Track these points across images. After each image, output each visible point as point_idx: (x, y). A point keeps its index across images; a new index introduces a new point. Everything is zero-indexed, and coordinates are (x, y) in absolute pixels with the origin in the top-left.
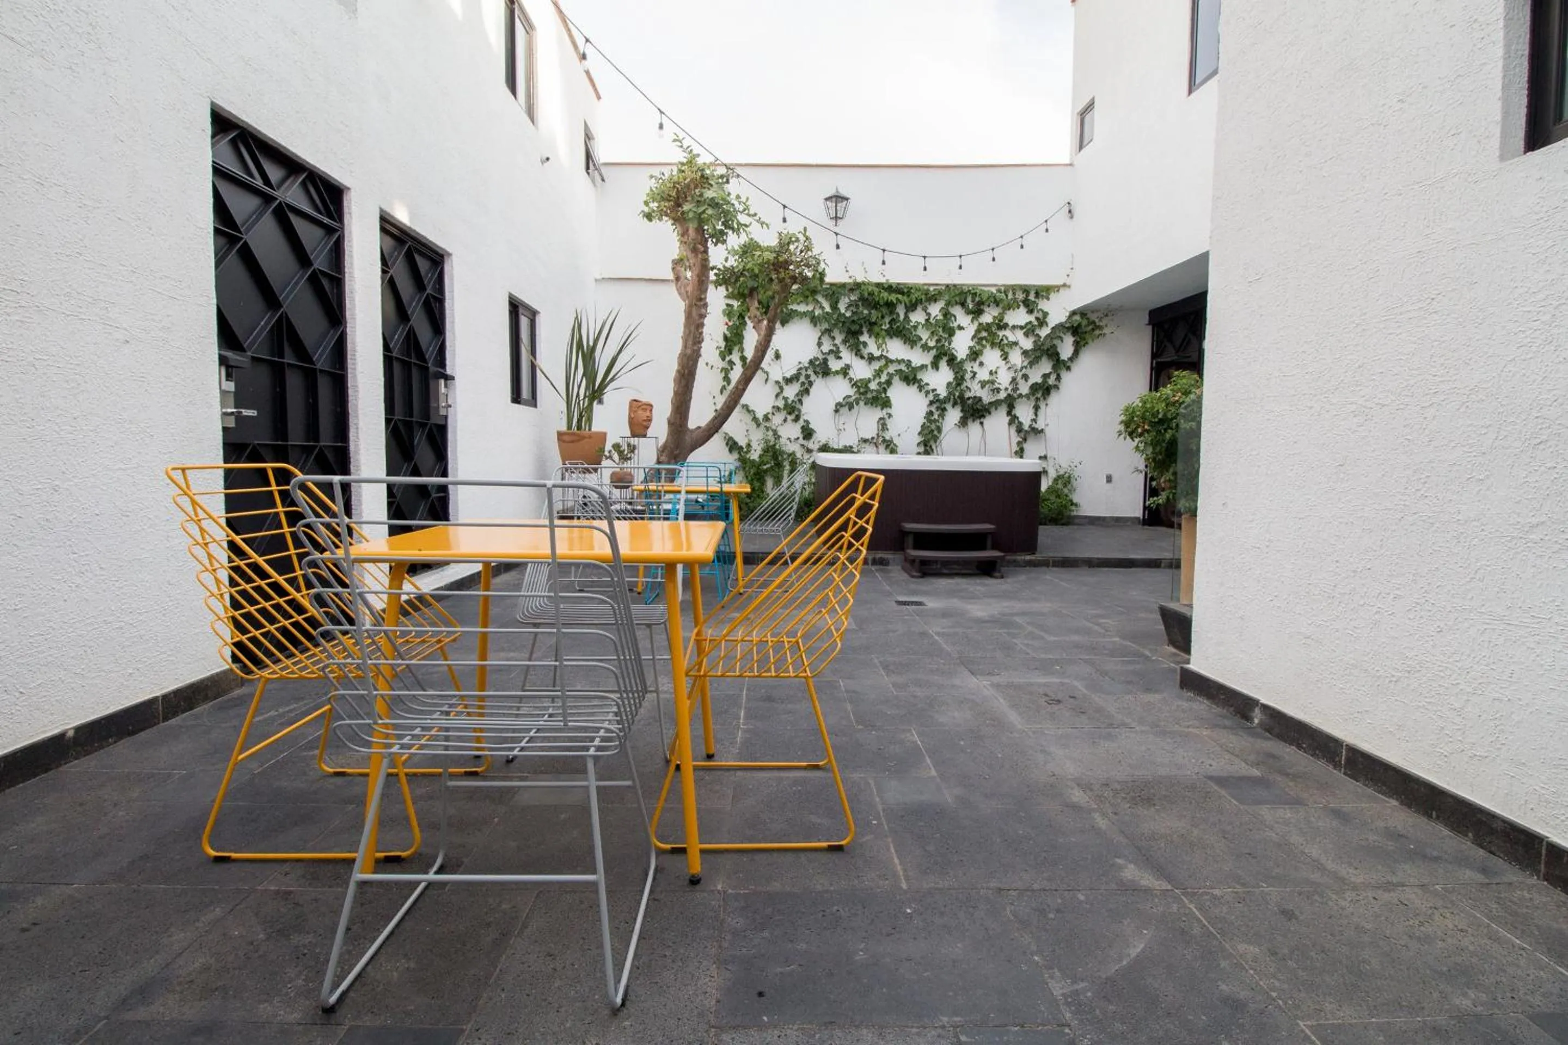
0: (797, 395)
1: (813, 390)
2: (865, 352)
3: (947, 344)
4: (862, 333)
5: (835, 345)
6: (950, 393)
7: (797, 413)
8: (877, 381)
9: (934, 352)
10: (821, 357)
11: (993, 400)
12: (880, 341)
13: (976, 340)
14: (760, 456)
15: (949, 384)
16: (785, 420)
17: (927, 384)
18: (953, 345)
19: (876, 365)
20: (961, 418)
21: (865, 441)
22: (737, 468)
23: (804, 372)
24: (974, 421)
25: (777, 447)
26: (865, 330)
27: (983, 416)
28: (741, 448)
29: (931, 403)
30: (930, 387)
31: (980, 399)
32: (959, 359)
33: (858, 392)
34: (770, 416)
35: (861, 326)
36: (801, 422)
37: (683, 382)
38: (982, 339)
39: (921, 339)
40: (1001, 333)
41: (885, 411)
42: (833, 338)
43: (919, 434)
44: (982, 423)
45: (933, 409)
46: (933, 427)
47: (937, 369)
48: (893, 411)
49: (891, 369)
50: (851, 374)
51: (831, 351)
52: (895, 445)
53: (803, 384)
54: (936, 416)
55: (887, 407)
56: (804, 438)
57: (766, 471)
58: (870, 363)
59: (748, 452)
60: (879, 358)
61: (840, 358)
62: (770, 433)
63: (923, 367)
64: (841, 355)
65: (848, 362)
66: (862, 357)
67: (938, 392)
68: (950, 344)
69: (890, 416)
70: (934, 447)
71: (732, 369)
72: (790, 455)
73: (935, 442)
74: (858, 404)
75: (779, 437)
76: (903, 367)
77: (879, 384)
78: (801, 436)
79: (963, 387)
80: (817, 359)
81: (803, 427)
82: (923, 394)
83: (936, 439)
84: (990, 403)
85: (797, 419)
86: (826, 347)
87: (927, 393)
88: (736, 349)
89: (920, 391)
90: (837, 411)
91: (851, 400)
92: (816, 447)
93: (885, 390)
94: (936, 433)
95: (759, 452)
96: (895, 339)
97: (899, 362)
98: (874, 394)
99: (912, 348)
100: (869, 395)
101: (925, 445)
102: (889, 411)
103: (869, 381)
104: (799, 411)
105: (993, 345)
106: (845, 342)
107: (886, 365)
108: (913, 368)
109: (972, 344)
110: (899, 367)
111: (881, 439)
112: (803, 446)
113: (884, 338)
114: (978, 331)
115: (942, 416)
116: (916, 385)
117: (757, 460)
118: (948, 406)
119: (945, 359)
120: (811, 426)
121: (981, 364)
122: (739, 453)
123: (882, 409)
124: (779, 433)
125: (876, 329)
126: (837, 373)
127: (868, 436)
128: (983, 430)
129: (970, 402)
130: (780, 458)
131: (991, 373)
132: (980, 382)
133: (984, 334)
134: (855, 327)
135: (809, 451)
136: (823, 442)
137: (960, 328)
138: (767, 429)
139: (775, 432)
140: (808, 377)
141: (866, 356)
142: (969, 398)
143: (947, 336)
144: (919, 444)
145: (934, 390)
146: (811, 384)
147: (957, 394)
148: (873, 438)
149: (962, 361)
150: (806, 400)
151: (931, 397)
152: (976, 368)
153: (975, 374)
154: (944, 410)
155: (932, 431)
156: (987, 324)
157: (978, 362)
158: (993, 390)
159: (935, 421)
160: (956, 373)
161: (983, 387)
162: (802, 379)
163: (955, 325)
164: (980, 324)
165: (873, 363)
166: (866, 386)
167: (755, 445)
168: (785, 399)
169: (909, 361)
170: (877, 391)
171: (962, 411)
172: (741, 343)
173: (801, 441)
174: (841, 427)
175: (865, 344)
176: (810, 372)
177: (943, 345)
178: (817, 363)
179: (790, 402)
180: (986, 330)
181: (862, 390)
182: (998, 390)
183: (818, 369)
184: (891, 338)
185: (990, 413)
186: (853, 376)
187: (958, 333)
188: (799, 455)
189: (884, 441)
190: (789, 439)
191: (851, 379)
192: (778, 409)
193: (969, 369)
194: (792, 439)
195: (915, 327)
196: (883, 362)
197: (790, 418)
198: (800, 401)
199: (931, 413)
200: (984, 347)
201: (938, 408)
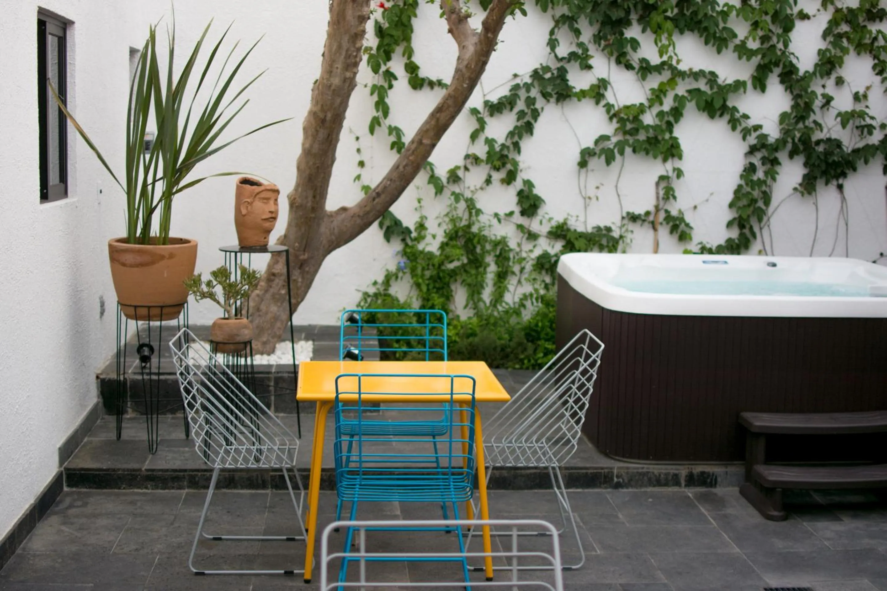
0: (511, 134)
1: (539, 126)
2: (635, 58)
3: (780, 46)
4: (628, 23)
5: (581, 45)
6: (786, 132)
7: (509, 166)
8: (656, 110)
9: (756, 60)
10: (554, 65)
11: (861, 145)
12: (664, 37)
13: (830, 39)
14: (443, 246)
15: (784, 117)
16: (488, 181)
17: (746, 117)
18: (792, 48)
19: (654, 82)
20: (805, 177)
21: (634, 218)
22: (399, 269)
23: (523, 94)
24: (827, 184)
25: (475, 229)
26: (634, 17)
27: (844, 175)
28: (408, 231)
29: (752, 150)
30: (752, 122)
31: (838, 144)
32: (801, 73)
33: (622, 130)
34: (460, 173)
35: (628, 12)
36: (518, 184)
37: (322, 134)
38: (840, 36)
39: (735, 36)
40: (874, 28)
41: (669, 165)
42: (577, 33)
43: (731, 206)
44: (840, 187)
45: (756, 160)
46: (756, 193)
47: (763, 89)
48: (684, 165)
49: (681, 89)
50: (609, 96)
51: (573, 56)
52: (687, 225)
53: (521, 115)
54: (760, 174)
55: (673, 156)
56: (523, 213)
57: (453, 273)
58: (644, 78)
59: (420, 238)
60: (659, 69)
61: (590, 67)
62: (462, 205)
63: (739, 86)
64: (591, 62)
65: (604, 76)
66: (629, 67)
67: (765, 131)
68: (786, 45)
69: (679, 173)
70: (756, 229)
71: (391, 87)
72: (496, 244)
73: (760, 220)
74: (622, 153)
75: (479, 212)
76: (702, 85)
77: (661, 114)
78: (517, 210)
79: (809, 123)
80: (547, 69)
81: (520, 194)
82: (738, 135)
83: (760, 214)
84: (856, 151)
85: (510, 178)
86: (563, 51)
87: (746, 133)
88: (399, 50)
89: (734, 129)
90: (583, 164)
91: (610, 144)
92: (544, 229)
93: (670, 126)
94: (761, 204)
95: (441, 238)
96: (687, 33)
97: (696, 75)
98: (651, 134)
99: (719, 52)
100: (642, 136)
101: (742, 226)
102: (678, 164)
103: (641, 109)
104: (515, 164)
105: (860, 48)
106: (597, 38)
107: (672, 82)
108: (719, 86)
109: (823, 45)
110: (694, 85)
111: (662, 216)
112: (520, 227)
113: (670, 35)
114: (833, 23)
115: (772, 174)
116: (727, 117)
117: (438, 253)
118: (782, 156)
119: (777, 71)
120: (536, 191)
121: (840, 82)
122: (403, 240)
123: (665, 160)
124: (478, 206)
125: (656, 18)
126: (583, 94)
127: (639, 210)
128: (843, 199)
129: (821, 149)
130: (478, 250)
131: (857, 97)
132: (839, 114)
133: (844, 28)
134: (616, 14)
135: (532, 236)
136: (559, 218)
137: (804, 16)
138: (457, 197)
139: (471, 205)
140: (530, 101)
141: (636, 65)
142: (818, 142)
143: (780, 31)
144: (729, 225)
145: (757, 127)
146: (536, 114)
147: (798, 135)
148: (648, 213)
149: (808, 77)
150: (527, 144)
151: (752, 140)
152: (830, 90)
153: (828, 100)
154: (775, 162)
155: (754, 201)
156: (850, 10)
157: (833, 76)
158: (861, 128)
159: (761, 183)
160: (796, 97)
161: (844, 125)
162: (520, 105)
163: (796, 10)
164: (838, 11)
165: (649, 77)
166: (636, 119)
167: (432, 226)
168: (490, 142)
169: (712, 73)
170: (655, 128)
171: (806, 165)
172: (407, 38)
173: (518, 219)
174: (591, 192)
175: (635, 44)
176: (534, 93)
177: (774, 46)
178: (548, 76)
179: (497, 148)
180: (848, 22)
181: (629, 126)
182: (870, 129)
183: (549, 89)
184: (682, 32)
185: (855, 169)
186: (612, 101)
187: (800, 27)
188: (512, 244)
189: (669, 218)
190: (496, 215)
191: (609, 107)
192: (476, 160)
193: (819, 91)
194: (502, 214)
195: (725, 15)
196: (666, 75)
197: (497, 176)
198: (517, 147)
199: (750, 169)
200: (845, 51)
201: (764, 160)
